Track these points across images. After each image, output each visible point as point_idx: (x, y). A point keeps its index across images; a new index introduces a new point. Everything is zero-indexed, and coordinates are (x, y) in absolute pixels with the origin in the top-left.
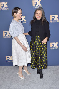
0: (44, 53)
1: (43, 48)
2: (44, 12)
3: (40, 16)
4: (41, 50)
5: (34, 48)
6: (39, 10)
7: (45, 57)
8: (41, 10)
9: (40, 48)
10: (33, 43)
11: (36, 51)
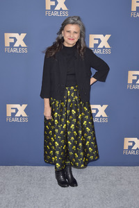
0: (88, 125)
2: (84, 29)
3: (76, 37)
6: (73, 23)
7: (89, 134)
8: (77, 23)
10: (58, 104)
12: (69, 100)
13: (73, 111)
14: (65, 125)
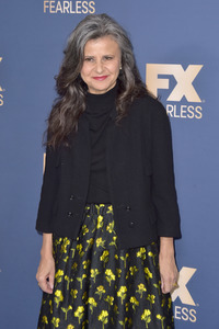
1: (142, 287)
4: (128, 299)
5: (74, 285)
9: (123, 289)
10: (69, 248)
11: (87, 307)
12: (99, 242)
13: (109, 272)
14: (80, 309)
